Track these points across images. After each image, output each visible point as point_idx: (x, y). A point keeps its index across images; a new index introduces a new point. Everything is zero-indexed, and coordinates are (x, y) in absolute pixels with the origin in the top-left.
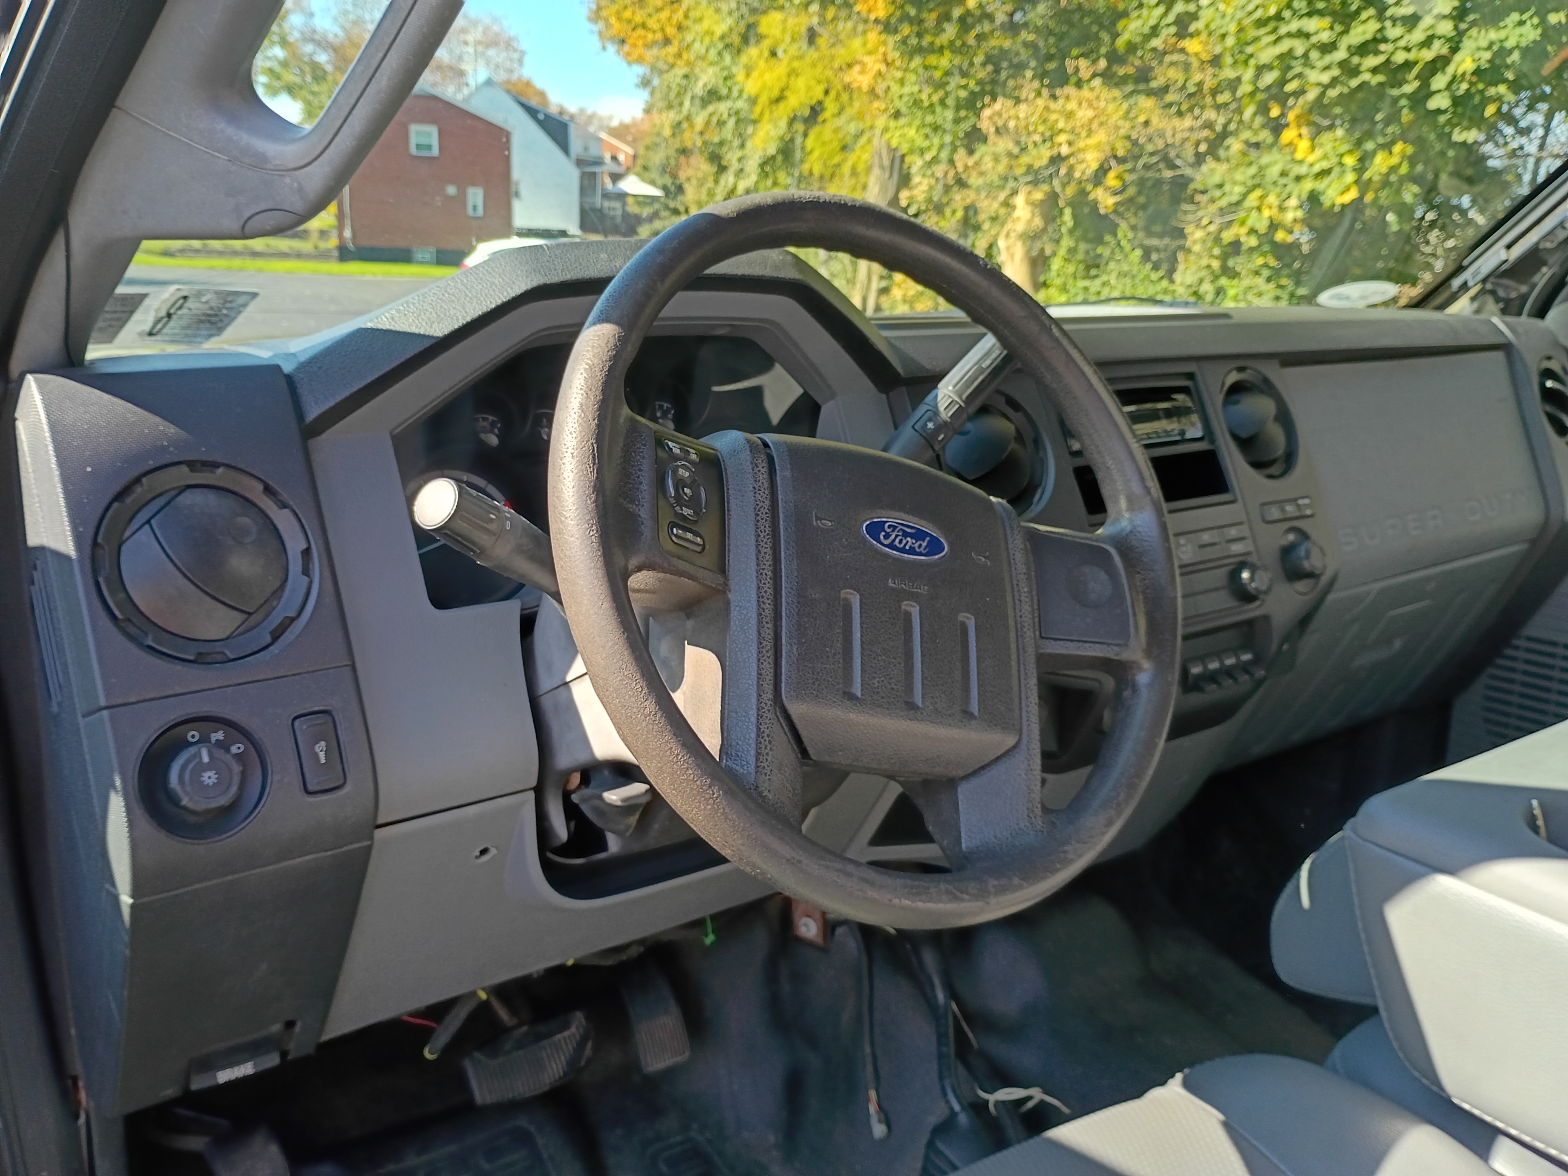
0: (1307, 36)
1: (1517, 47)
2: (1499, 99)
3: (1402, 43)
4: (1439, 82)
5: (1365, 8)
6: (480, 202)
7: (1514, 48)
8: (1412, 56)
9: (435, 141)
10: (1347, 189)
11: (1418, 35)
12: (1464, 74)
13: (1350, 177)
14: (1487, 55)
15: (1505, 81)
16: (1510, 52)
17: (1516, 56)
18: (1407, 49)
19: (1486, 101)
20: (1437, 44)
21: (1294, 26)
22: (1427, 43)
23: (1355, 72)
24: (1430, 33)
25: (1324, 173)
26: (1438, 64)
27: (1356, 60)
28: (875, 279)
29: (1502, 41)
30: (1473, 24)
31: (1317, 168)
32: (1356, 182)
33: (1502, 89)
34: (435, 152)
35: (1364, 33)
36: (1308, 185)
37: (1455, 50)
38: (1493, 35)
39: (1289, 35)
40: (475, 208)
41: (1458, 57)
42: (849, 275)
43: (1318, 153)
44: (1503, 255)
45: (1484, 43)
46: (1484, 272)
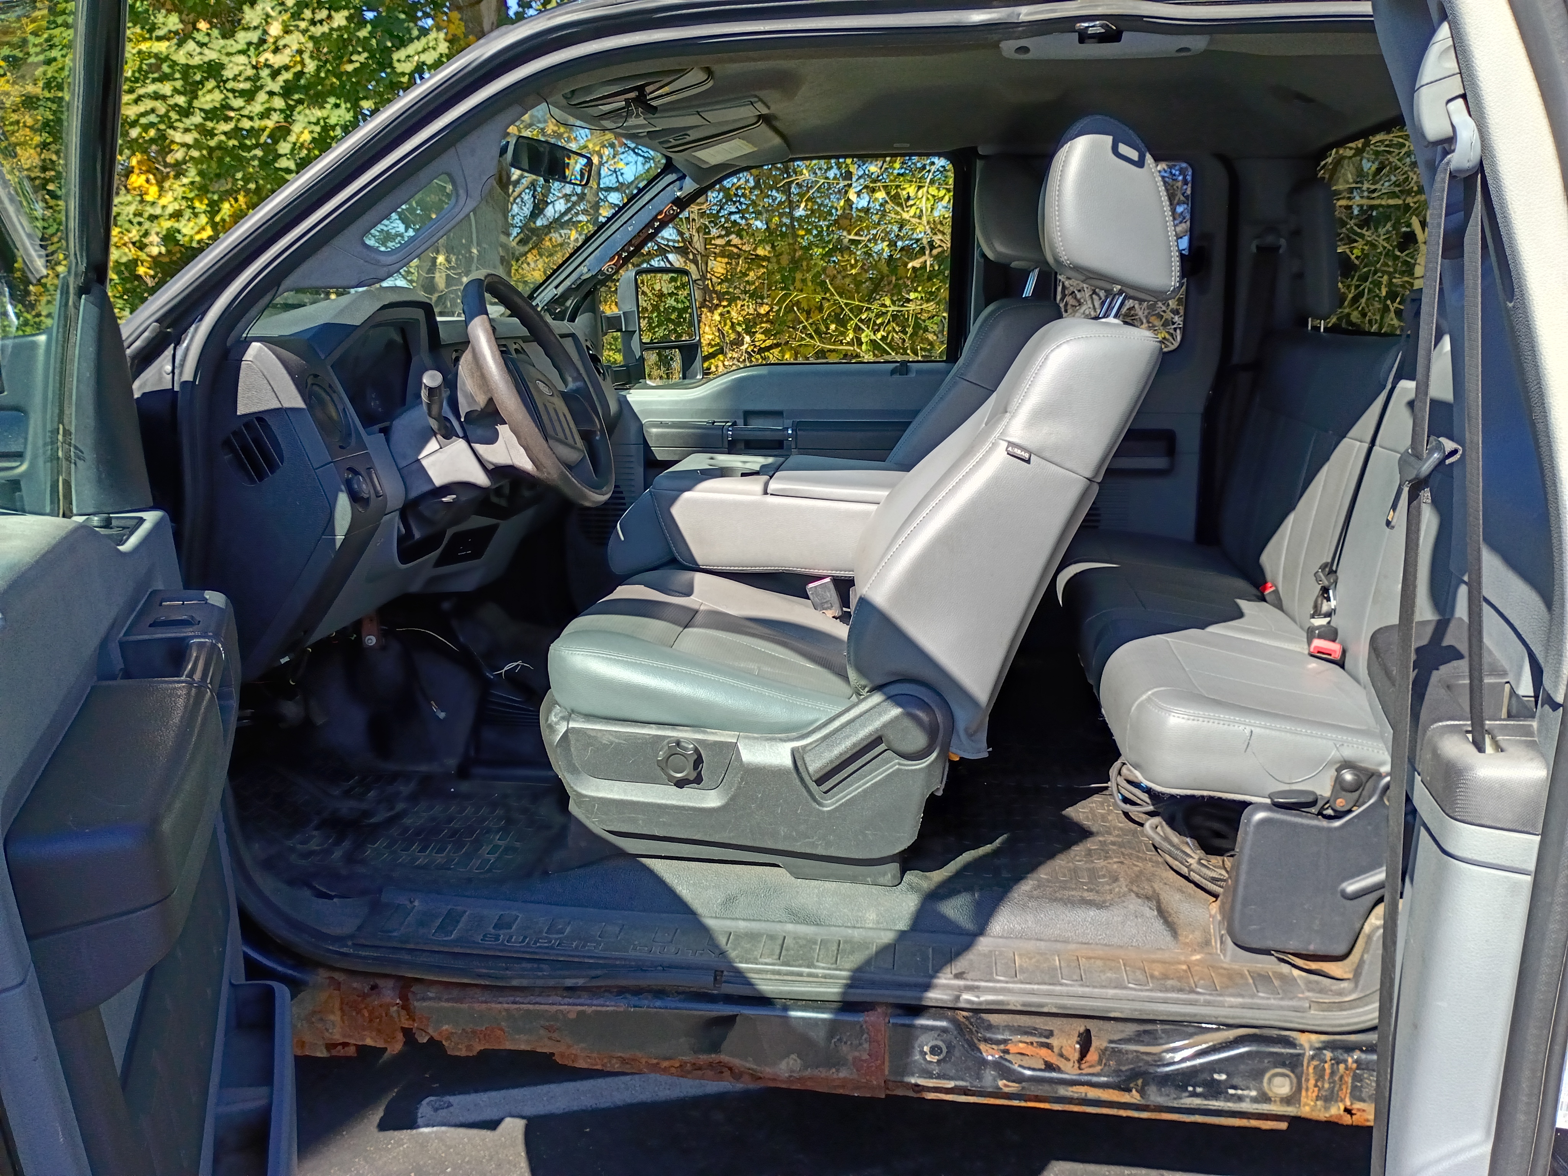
4: (284, 148)
5: (207, 79)
8: (257, 124)
10: (203, 229)
11: (257, 107)
12: (302, 144)
13: (203, 219)
14: (318, 129)
16: (333, 128)
18: (251, 118)
20: (275, 116)
21: (151, 88)
22: (265, 114)
23: (211, 134)
24: (267, 105)
25: (177, 215)
26: (281, 132)
27: (210, 125)
29: (324, 119)
30: (300, 102)
31: (170, 210)
32: (208, 223)
35: (213, 100)
36: (167, 224)
37: (290, 122)
38: (318, 113)
41: (294, 129)
43: (168, 197)
46: (547, 299)
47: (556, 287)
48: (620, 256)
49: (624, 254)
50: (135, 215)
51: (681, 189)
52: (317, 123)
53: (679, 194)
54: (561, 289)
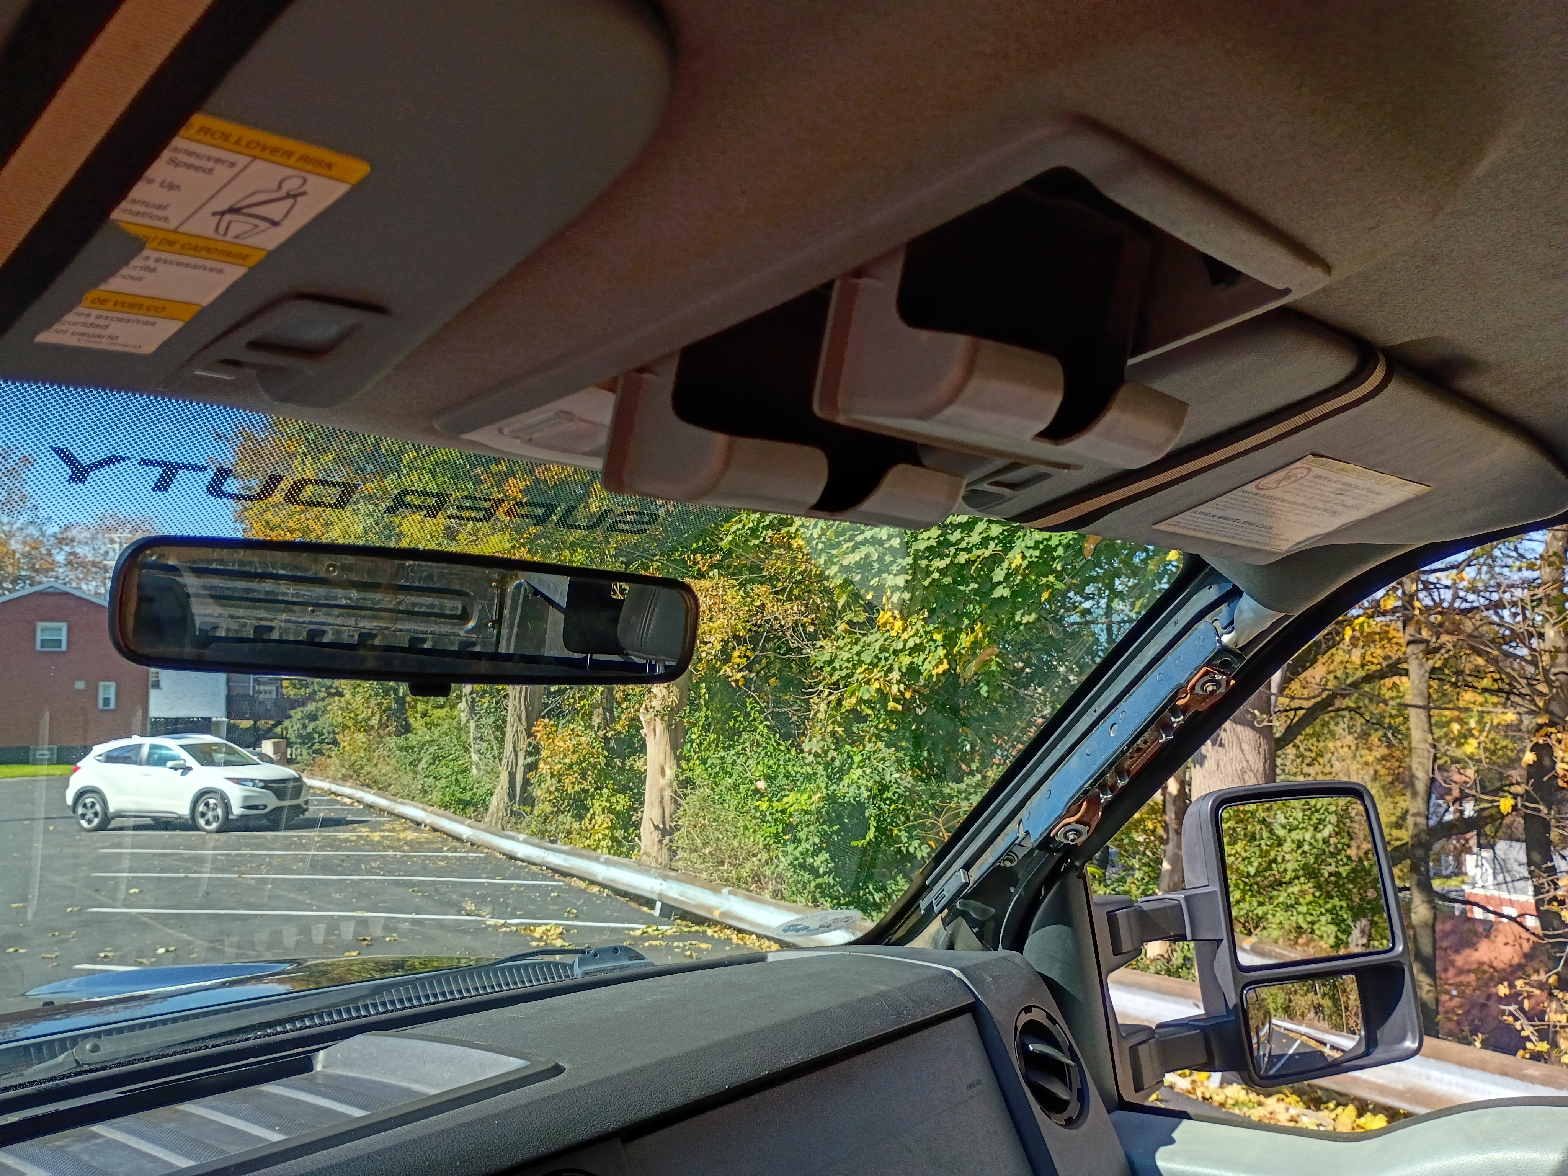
0: (881, 543)
1: (1060, 544)
2: (1048, 586)
3: (963, 545)
4: (999, 575)
6: (112, 695)
7: (1057, 546)
8: (971, 556)
9: (64, 637)
10: (941, 663)
11: (975, 538)
12: (1017, 568)
13: (941, 652)
14: (1036, 552)
15: (1053, 571)
17: (1060, 551)
18: (968, 550)
19: (1039, 589)
20: (992, 545)
22: (985, 542)
23: (925, 573)
24: (985, 535)
25: (918, 649)
26: (995, 560)
27: (924, 564)
28: (521, 755)
31: (910, 644)
32: (946, 656)
33: (1051, 578)
34: (64, 648)
35: (929, 538)
36: (906, 660)
37: (1007, 549)
39: (865, 542)
40: (106, 701)
41: (1010, 555)
42: (496, 752)
43: (910, 631)
44: (962, 877)
45: (1031, 543)
46: (948, 895)
47: (967, 867)
48: (1094, 801)
49: (1106, 798)
50: (881, 651)
51: (1230, 625)
52: (1035, 547)
53: (1226, 639)
54: (976, 873)
